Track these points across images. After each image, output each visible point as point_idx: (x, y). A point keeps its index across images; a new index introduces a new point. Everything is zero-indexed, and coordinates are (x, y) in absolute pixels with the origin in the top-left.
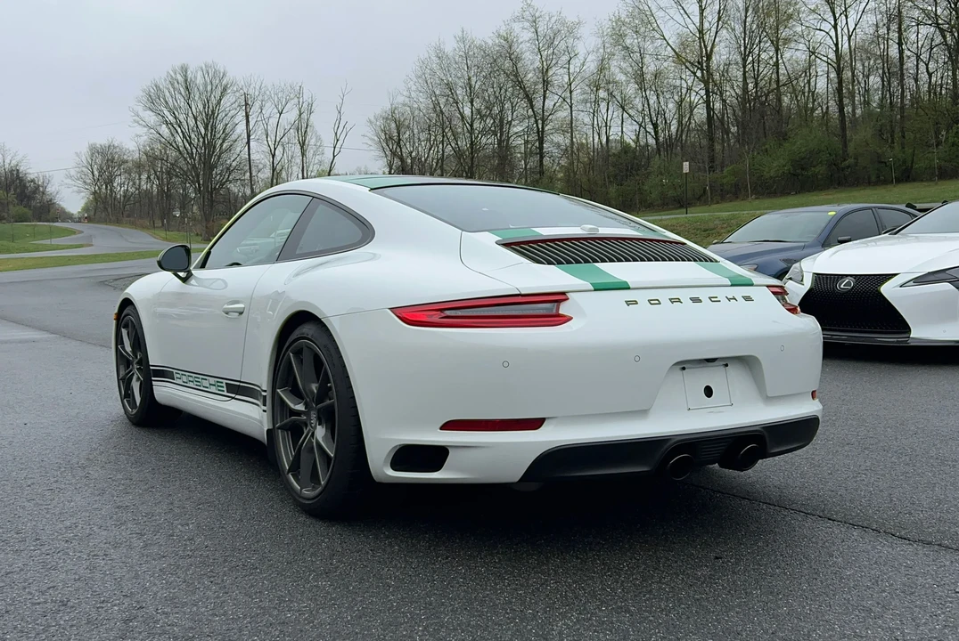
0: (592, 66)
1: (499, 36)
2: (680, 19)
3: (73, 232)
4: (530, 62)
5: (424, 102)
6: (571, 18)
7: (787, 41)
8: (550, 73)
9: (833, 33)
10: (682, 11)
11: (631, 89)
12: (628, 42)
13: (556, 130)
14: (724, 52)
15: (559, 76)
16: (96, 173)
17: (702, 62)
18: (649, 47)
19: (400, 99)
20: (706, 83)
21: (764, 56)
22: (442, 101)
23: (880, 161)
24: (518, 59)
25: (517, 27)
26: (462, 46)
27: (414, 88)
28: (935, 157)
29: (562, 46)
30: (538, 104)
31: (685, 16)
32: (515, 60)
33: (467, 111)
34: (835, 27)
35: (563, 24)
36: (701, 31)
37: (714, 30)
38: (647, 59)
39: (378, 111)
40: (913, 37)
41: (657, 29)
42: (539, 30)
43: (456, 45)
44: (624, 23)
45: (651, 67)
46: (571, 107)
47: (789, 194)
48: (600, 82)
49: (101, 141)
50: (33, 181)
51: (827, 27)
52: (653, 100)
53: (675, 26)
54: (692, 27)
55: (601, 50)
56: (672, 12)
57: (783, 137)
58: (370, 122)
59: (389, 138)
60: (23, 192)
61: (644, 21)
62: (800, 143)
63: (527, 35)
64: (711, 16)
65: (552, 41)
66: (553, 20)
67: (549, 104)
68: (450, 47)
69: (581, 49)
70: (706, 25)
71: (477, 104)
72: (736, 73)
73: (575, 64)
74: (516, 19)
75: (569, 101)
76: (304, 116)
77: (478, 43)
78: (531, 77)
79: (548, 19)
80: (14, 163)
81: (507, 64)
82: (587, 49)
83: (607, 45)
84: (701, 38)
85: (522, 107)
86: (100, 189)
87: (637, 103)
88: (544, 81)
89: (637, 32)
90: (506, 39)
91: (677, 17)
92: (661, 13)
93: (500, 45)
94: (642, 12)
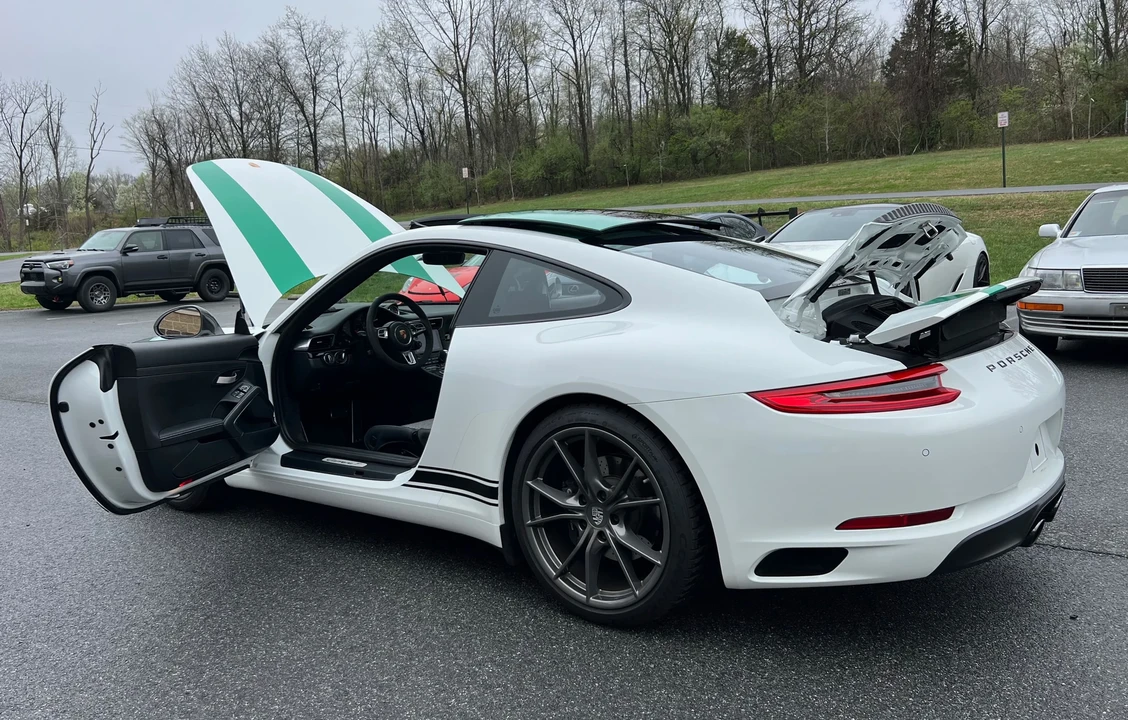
0: (359, 75)
1: (266, 41)
2: (437, 35)
4: (298, 71)
5: (188, 104)
6: (336, 27)
7: (534, 58)
8: (319, 79)
9: (571, 51)
10: (438, 27)
11: (396, 98)
12: (393, 52)
13: (328, 135)
14: (479, 64)
15: (328, 84)
17: (460, 76)
18: (412, 59)
19: (163, 101)
20: (464, 96)
21: (512, 70)
22: (207, 104)
23: (615, 166)
24: (286, 64)
25: (283, 33)
26: (226, 50)
27: (180, 90)
28: (659, 163)
29: (329, 52)
30: (309, 109)
31: (441, 31)
32: (283, 67)
33: (235, 114)
34: (574, 48)
35: (329, 32)
36: (456, 46)
37: (468, 45)
38: (411, 70)
40: (637, 59)
41: (417, 43)
42: (304, 37)
43: (220, 49)
44: (387, 35)
45: (414, 77)
46: (342, 113)
47: (543, 196)
48: (368, 90)
51: (567, 47)
52: (418, 107)
53: (433, 39)
54: (448, 42)
55: (365, 60)
56: (429, 27)
57: (532, 144)
59: (152, 140)
61: (407, 35)
62: (548, 150)
63: (294, 42)
65: (317, 48)
66: (318, 28)
67: (319, 110)
68: (213, 49)
69: (347, 57)
70: (461, 41)
71: (246, 106)
72: (489, 86)
73: (343, 73)
74: (282, 26)
75: (339, 106)
76: (55, 116)
77: (245, 47)
78: (300, 83)
79: (312, 26)
81: (274, 69)
82: (352, 58)
83: (371, 55)
84: (457, 52)
85: (290, 112)
87: (403, 110)
88: (313, 88)
89: (400, 45)
90: (272, 45)
91: (434, 32)
92: (420, 28)
93: (268, 51)
94: (403, 25)
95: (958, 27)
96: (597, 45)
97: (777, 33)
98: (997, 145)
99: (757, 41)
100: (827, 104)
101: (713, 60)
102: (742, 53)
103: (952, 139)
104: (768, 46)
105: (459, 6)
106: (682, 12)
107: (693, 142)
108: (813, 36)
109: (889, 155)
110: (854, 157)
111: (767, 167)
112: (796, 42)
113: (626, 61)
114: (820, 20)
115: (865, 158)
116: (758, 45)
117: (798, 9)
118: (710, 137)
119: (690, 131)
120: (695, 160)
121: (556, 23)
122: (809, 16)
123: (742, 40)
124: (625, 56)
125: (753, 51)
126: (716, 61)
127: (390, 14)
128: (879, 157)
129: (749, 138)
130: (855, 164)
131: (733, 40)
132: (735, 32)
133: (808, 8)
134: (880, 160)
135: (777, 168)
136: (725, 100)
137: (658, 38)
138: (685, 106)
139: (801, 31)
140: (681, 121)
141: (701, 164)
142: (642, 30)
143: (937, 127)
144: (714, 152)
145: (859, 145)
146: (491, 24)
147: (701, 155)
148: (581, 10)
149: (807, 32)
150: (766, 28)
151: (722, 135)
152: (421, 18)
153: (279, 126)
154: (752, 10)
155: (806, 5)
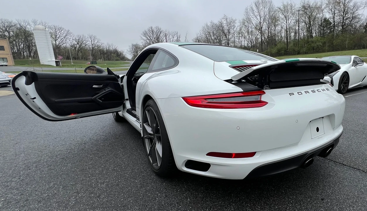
0: (238, 29)
1: (219, 22)
3: (129, 63)
4: (226, 28)
5: (204, 36)
6: (234, 19)
7: (277, 25)
8: (230, 30)
9: (286, 24)
11: (246, 34)
12: (246, 24)
14: (265, 27)
15: (232, 31)
16: (134, 50)
17: (260, 29)
18: (250, 26)
19: (199, 35)
20: (261, 34)
21: (272, 28)
22: (208, 36)
23: (294, 50)
24: (223, 27)
25: (223, 20)
26: (212, 24)
27: (202, 33)
28: (304, 49)
30: (228, 37)
31: (257, 19)
33: (213, 38)
36: (260, 23)
37: (263, 22)
38: (250, 28)
39: (194, 38)
40: (301, 25)
41: (252, 22)
42: (228, 21)
43: (210, 24)
44: (245, 20)
45: (250, 30)
46: (234, 38)
47: (277, 56)
48: (240, 33)
49: (135, 43)
50: (120, 52)
51: (285, 22)
52: (251, 36)
53: (255, 21)
54: (258, 22)
55: (240, 26)
56: (254, 18)
57: (276, 45)
58: (193, 40)
60: (118, 54)
61: (249, 20)
62: (279, 46)
63: (225, 22)
64: (262, 19)
65: (231, 23)
66: (231, 19)
67: (230, 37)
68: (209, 24)
69: (236, 25)
70: (261, 22)
72: (267, 31)
73: (235, 28)
74: (223, 19)
75: (234, 36)
76: (178, 38)
77: (215, 23)
78: (226, 31)
79: (229, 19)
80: (115, 48)
81: (221, 28)
84: (260, 24)
85: (224, 38)
86: (135, 54)
87: (247, 37)
88: (229, 32)
89: (247, 22)
90: (221, 23)
91: (255, 19)
92: (252, 19)
93: (220, 24)
94: (248, 18)
96: (292, 21)
97: (337, 19)
99: (331, 20)
100: (348, 36)
101: (320, 25)
102: (328, 23)
104: (334, 22)
105: (261, 13)
106: (313, 13)
107: (313, 45)
108: (346, 19)
109: (363, 49)
110: (354, 49)
111: (331, 51)
112: (342, 21)
113: (299, 25)
114: (349, 15)
115: (357, 49)
116: (332, 22)
117: (343, 13)
118: (317, 44)
119: (313, 42)
120: (313, 49)
121: (283, 17)
122: (346, 14)
123: (328, 20)
124: (299, 24)
125: (331, 23)
127: (246, 16)
128: (360, 49)
129: (327, 44)
130: (354, 51)
131: (326, 21)
132: (326, 18)
133: (346, 12)
134: (360, 50)
135: (334, 51)
136: (322, 35)
137: (307, 20)
138: (312, 36)
139: (343, 18)
140: (310, 40)
141: (315, 50)
142: (303, 18)
144: (318, 47)
145: (355, 46)
146: (268, 18)
147: (315, 48)
148: (289, 13)
149: (345, 18)
150: (334, 18)
151: (320, 43)
152: (253, 16)
153: (222, 41)
154: (331, 13)
155: (345, 12)
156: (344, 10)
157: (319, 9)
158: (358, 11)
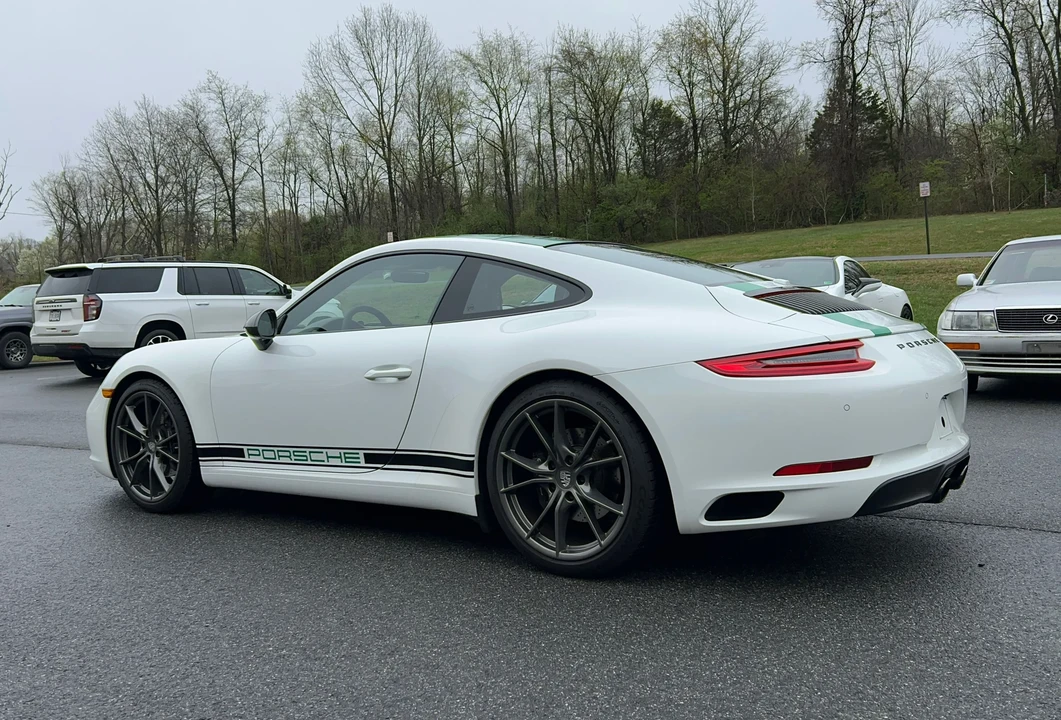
0: (280, 140)
1: (185, 105)
2: (361, 102)
4: (218, 134)
5: (104, 164)
6: (258, 92)
7: (460, 126)
8: (239, 143)
9: (497, 120)
10: (362, 94)
11: (318, 163)
12: (316, 118)
13: (247, 199)
14: (403, 131)
15: (248, 148)
17: (384, 143)
18: (336, 125)
19: (75, 163)
20: (388, 162)
21: (438, 138)
22: (122, 166)
24: (206, 128)
25: (203, 97)
26: (144, 112)
27: (93, 152)
29: (250, 117)
30: (229, 173)
31: (366, 98)
32: (202, 130)
34: (500, 117)
35: (251, 97)
36: (381, 113)
37: (392, 113)
38: (334, 136)
39: (45, 175)
40: (563, 129)
41: (341, 109)
42: (226, 101)
43: (137, 112)
44: (311, 101)
45: (337, 143)
46: (262, 177)
48: (289, 155)
51: (493, 115)
52: (341, 173)
53: (357, 106)
54: (372, 109)
55: (287, 125)
58: (36, 185)
59: (61, 204)
61: (330, 102)
63: (215, 106)
64: (389, 100)
65: (238, 113)
66: (240, 93)
67: (239, 174)
68: (131, 113)
69: (269, 122)
70: (386, 108)
71: (162, 170)
72: (415, 153)
73: (265, 135)
74: (202, 90)
75: (259, 171)
77: (163, 110)
78: (220, 147)
79: (234, 91)
81: (193, 132)
82: (274, 123)
83: (293, 120)
84: (381, 119)
85: (208, 176)
87: (325, 176)
88: (233, 152)
89: (323, 111)
90: (192, 108)
91: (358, 98)
92: (344, 94)
93: (187, 115)
94: (326, 92)
95: (879, 102)
96: (523, 115)
97: (702, 105)
98: (920, 216)
99: (682, 112)
100: (752, 174)
101: (639, 130)
102: (668, 124)
103: (877, 210)
104: (693, 116)
105: (384, 74)
106: (608, 83)
107: (620, 210)
108: (737, 108)
109: (815, 224)
110: (780, 226)
111: (693, 236)
112: (721, 114)
113: (552, 131)
114: (745, 93)
115: (792, 228)
116: (683, 117)
117: (723, 82)
118: (638, 205)
119: (617, 199)
120: (622, 229)
121: (483, 92)
122: (733, 89)
123: (668, 111)
124: (551, 125)
125: (679, 122)
126: (641, 132)
127: (313, 80)
128: (805, 226)
129: (675, 208)
130: (781, 233)
131: (659, 111)
132: (661, 103)
133: (732, 81)
134: (806, 230)
135: (704, 236)
136: (650, 168)
137: (584, 108)
138: (611, 175)
139: (726, 103)
140: (605, 190)
141: (628, 232)
142: (568, 100)
143: (862, 197)
144: (641, 221)
145: (785, 214)
146: (415, 92)
147: (627, 223)
148: (507, 79)
149: (731, 105)
150: (691, 101)
151: (649, 204)
152: (345, 85)
153: (195, 190)
154: (677, 82)
155: (730, 78)
156: (726, 73)
157: (630, 63)
158: (779, 77)
